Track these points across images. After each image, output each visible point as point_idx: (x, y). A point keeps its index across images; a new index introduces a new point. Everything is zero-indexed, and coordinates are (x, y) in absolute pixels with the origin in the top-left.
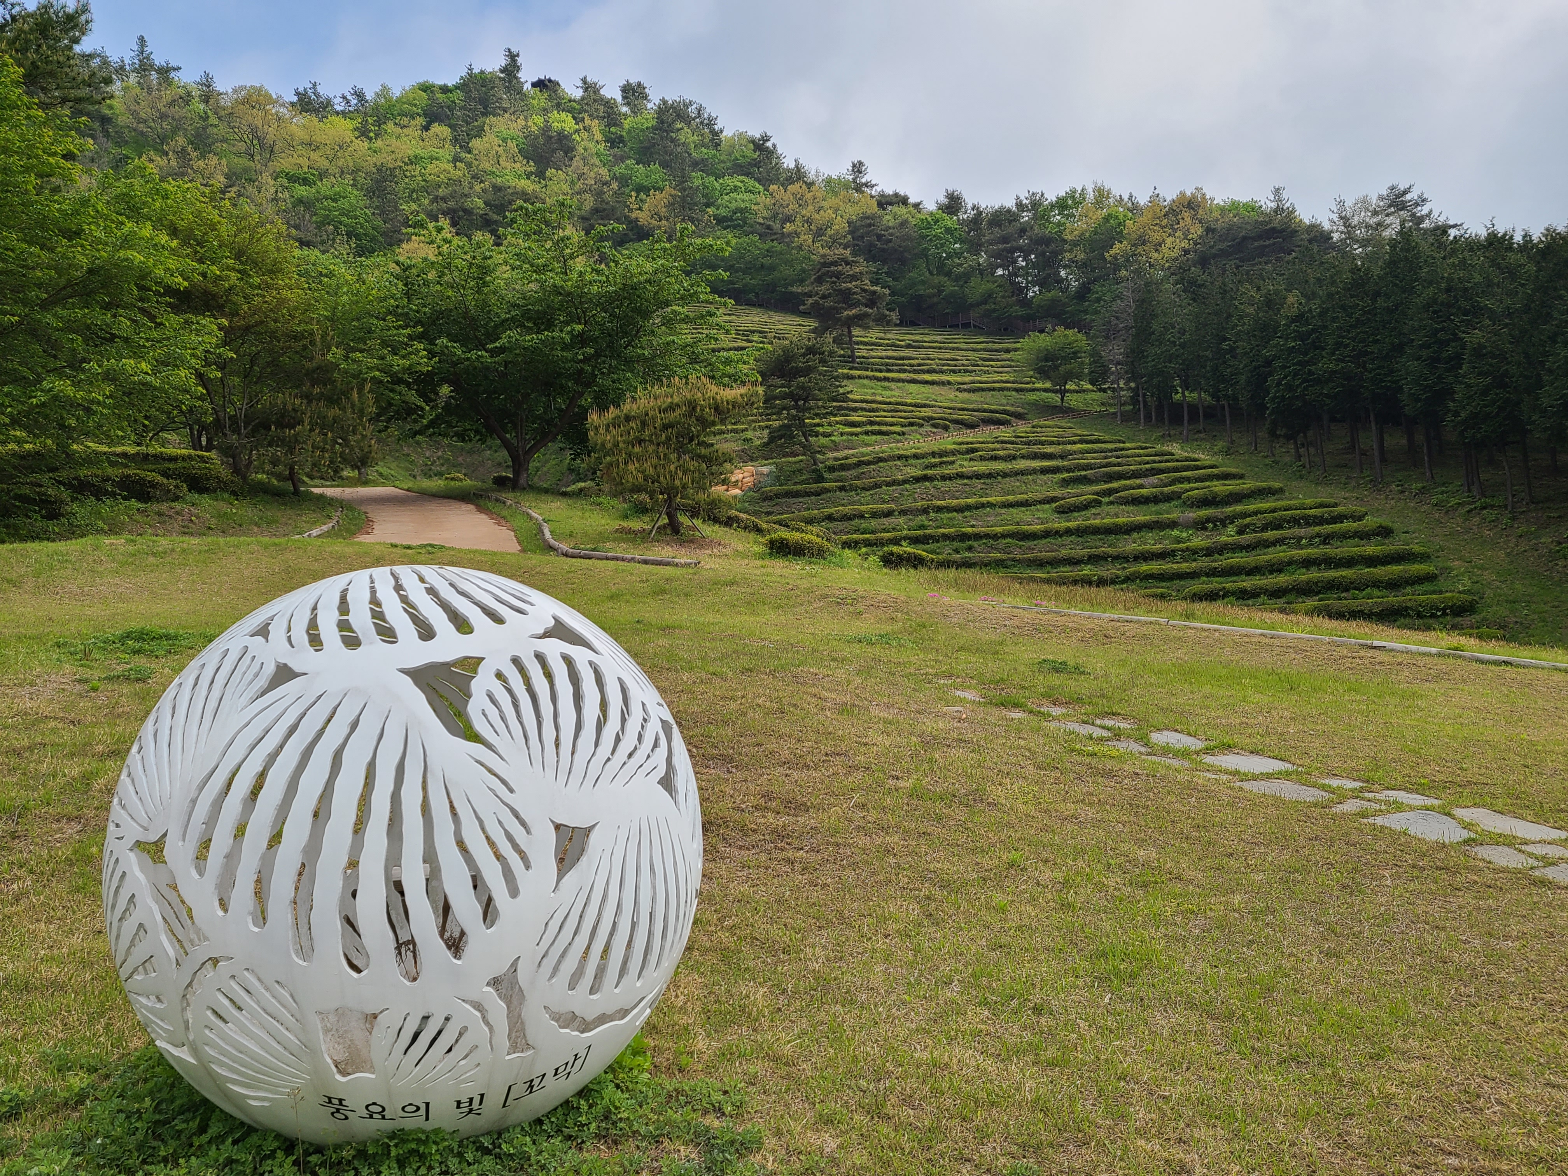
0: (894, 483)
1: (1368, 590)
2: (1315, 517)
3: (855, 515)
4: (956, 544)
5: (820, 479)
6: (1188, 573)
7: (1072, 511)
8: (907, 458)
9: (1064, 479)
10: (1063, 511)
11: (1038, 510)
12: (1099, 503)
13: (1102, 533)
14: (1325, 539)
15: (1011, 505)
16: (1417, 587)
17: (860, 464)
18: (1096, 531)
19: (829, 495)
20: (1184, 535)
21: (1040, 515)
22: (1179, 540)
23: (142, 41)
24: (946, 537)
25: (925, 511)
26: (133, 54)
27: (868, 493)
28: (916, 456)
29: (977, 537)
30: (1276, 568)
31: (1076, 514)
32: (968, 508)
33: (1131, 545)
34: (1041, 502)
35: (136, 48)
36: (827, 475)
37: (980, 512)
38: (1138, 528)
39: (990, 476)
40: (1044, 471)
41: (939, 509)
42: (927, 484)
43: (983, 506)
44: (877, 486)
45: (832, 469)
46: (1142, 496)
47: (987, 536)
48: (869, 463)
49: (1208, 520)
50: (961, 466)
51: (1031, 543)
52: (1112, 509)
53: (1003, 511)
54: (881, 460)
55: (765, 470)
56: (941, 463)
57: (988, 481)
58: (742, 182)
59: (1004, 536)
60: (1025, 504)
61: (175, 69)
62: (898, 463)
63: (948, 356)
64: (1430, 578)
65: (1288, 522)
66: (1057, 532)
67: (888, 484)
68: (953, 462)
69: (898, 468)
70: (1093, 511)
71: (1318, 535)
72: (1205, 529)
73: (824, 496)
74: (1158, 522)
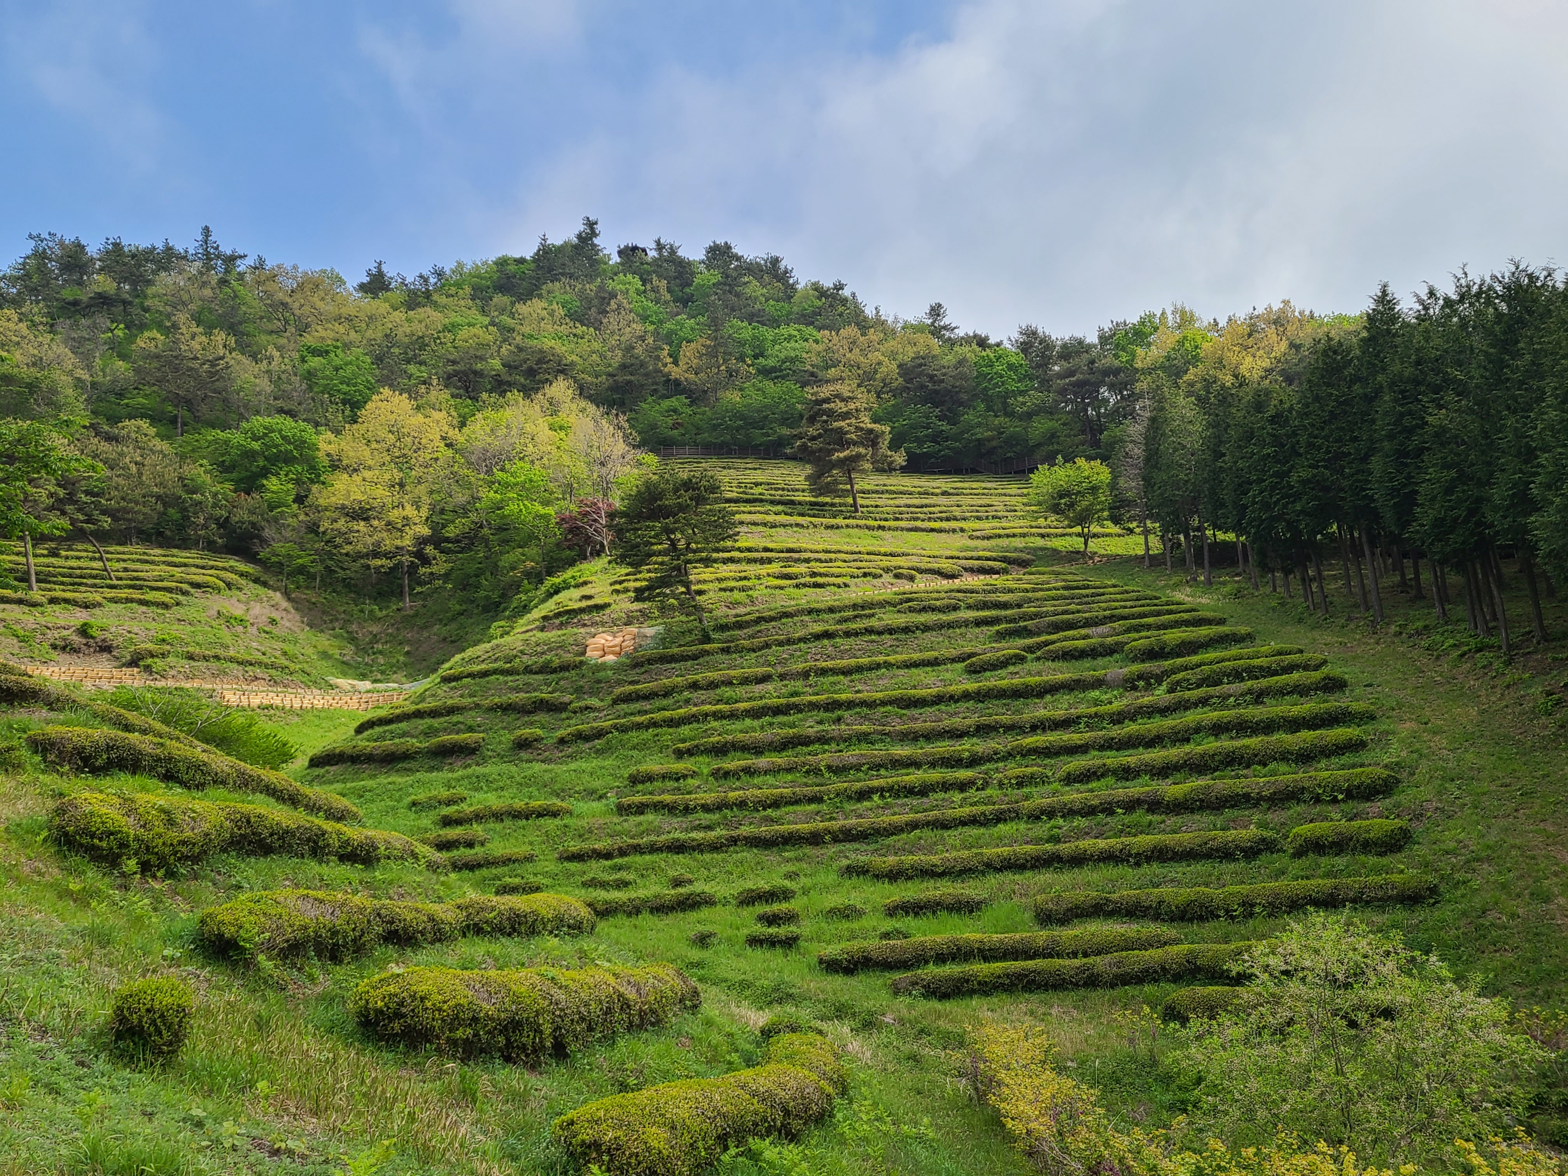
0: (790, 642)
1: (1273, 766)
2: (1261, 668)
3: (723, 682)
4: (823, 715)
5: (707, 639)
6: (1080, 746)
7: (985, 670)
8: (818, 611)
9: (998, 632)
10: (975, 671)
11: (947, 670)
12: (1021, 659)
13: (1009, 697)
14: (1258, 697)
15: (915, 665)
16: (1334, 760)
17: (759, 620)
18: (1001, 694)
19: (707, 658)
20: (1104, 697)
21: (948, 676)
22: (1096, 703)
23: (207, 231)
24: (813, 706)
25: (806, 674)
26: (197, 244)
27: (754, 655)
28: (831, 610)
29: (850, 705)
30: (1182, 737)
31: (988, 674)
32: (859, 669)
33: (1041, 710)
34: (953, 660)
35: (200, 238)
36: (714, 636)
37: (873, 674)
38: (1053, 689)
39: (906, 630)
40: (978, 623)
41: (823, 672)
42: (826, 642)
43: (878, 666)
44: (767, 646)
45: (723, 628)
46: (1075, 649)
47: (863, 703)
48: (772, 619)
49: (1140, 677)
50: (880, 619)
51: (915, 712)
52: (1036, 666)
53: (902, 672)
54: (787, 615)
55: (650, 631)
56: (856, 617)
57: (903, 636)
58: (799, 331)
59: (884, 703)
60: (934, 663)
61: (241, 257)
62: (806, 618)
63: (980, 502)
64: (1356, 746)
65: (1228, 676)
66: (952, 697)
67: (780, 644)
68: (873, 615)
69: (804, 625)
70: (1011, 669)
71: (1250, 691)
72: (1135, 688)
73: (701, 660)
74: (1079, 681)
